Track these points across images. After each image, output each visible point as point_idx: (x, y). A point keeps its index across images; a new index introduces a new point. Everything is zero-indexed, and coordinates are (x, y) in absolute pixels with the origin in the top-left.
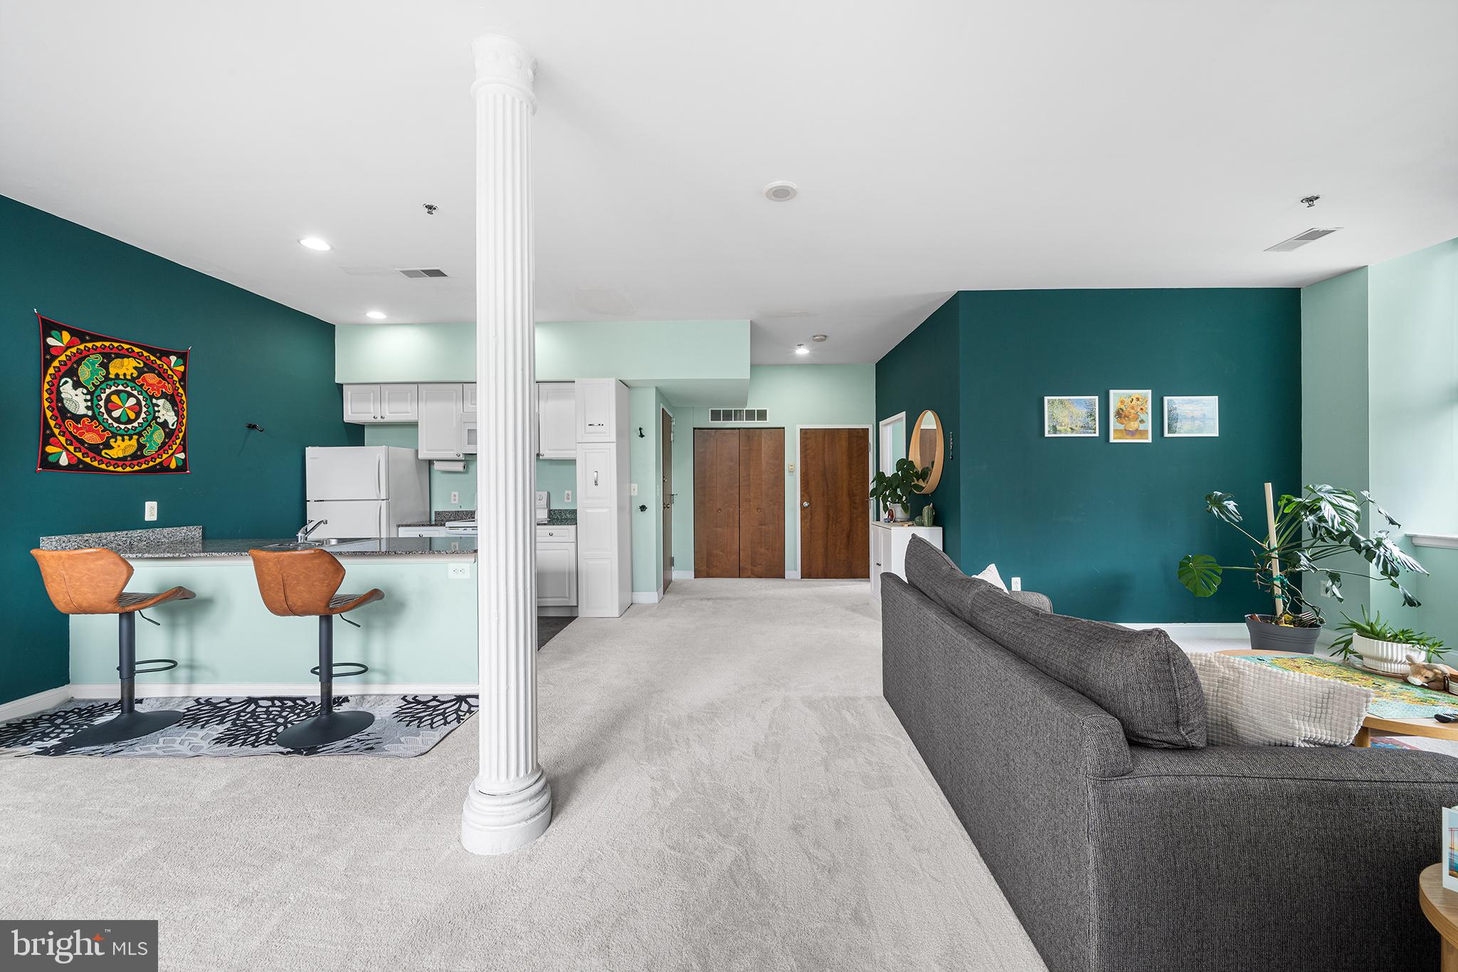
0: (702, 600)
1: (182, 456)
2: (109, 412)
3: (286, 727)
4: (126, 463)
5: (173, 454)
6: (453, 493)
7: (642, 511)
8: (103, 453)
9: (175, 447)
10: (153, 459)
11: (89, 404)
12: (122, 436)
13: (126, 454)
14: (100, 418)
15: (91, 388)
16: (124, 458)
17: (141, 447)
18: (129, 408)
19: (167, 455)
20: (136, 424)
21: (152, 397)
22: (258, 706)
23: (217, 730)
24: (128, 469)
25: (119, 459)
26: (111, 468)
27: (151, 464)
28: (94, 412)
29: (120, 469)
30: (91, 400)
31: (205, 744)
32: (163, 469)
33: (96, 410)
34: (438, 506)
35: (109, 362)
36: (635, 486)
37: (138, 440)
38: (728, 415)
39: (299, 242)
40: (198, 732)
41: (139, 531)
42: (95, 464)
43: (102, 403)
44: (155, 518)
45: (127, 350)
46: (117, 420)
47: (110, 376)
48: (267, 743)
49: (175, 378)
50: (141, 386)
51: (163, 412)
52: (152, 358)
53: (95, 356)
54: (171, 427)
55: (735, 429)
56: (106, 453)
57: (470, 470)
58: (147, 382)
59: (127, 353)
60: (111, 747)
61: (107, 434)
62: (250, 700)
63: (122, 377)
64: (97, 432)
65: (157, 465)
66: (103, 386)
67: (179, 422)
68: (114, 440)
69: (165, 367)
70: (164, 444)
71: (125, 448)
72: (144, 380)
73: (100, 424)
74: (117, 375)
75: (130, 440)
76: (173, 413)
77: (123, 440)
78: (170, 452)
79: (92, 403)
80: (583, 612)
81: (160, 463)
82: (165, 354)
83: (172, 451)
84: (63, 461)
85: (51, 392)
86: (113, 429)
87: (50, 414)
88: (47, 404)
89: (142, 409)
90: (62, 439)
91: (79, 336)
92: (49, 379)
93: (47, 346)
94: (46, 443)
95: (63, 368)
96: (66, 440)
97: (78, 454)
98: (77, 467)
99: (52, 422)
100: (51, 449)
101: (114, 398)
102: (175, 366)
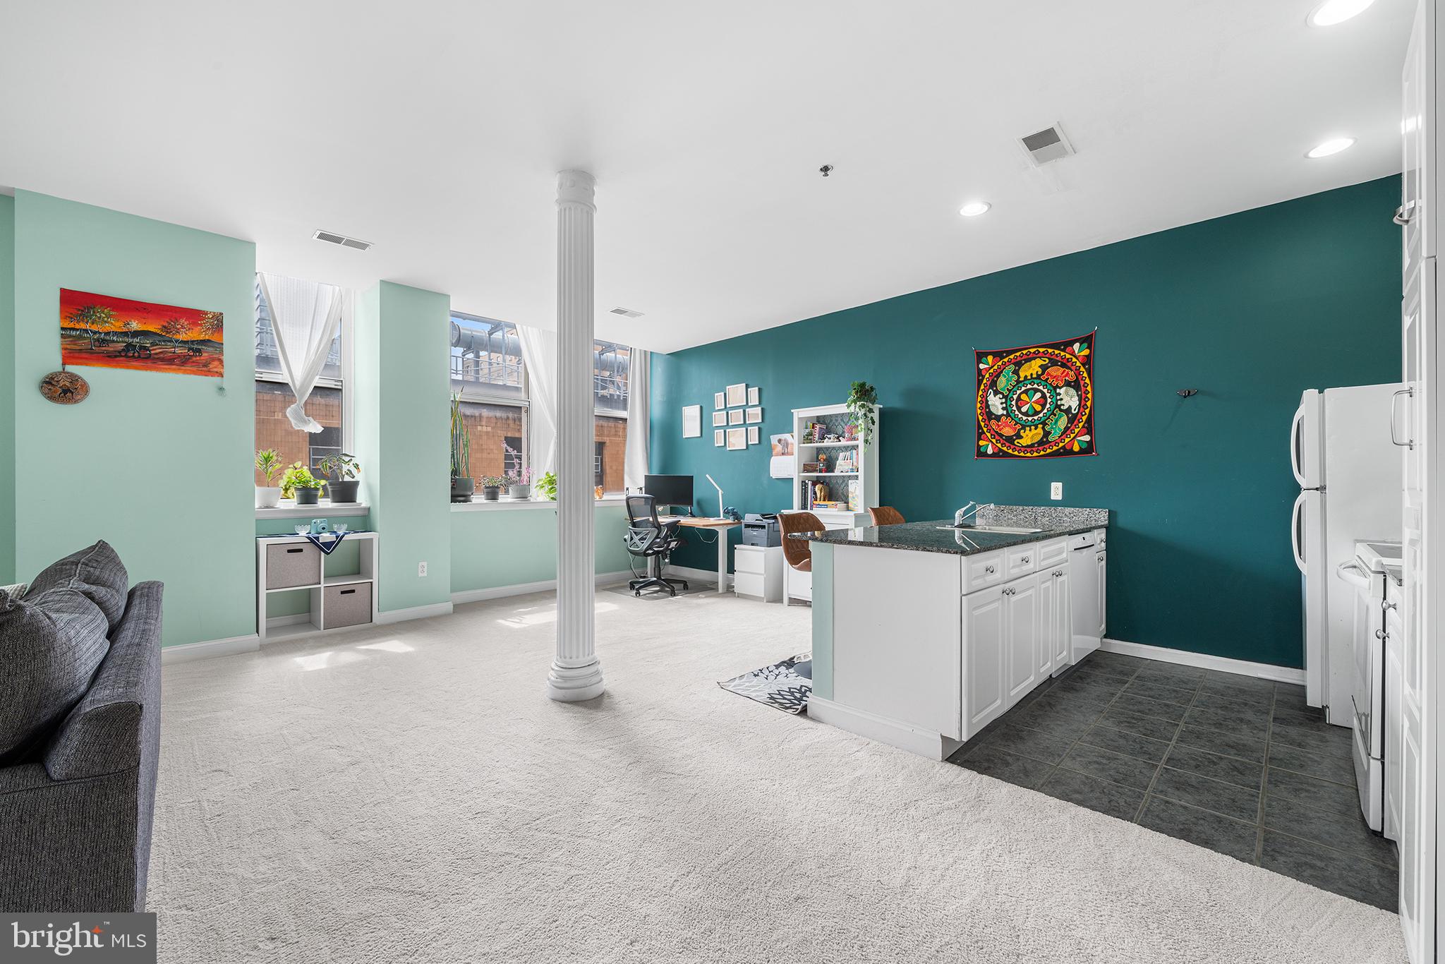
1: (1087, 438)
4: (1034, 449)
5: (1074, 438)
8: (1015, 443)
9: (1077, 430)
10: (1056, 443)
11: (1004, 405)
12: (1030, 426)
13: (1034, 442)
14: (1012, 415)
15: (1006, 392)
16: (1032, 446)
17: (1047, 434)
18: (1036, 402)
19: (1070, 439)
20: (1041, 415)
24: (1035, 454)
25: (1028, 446)
26: (1022, 454)
27: (1055, 448)
28: (1007, 412)
29: (1029, 455)
30: (1006, 403)
32: (1067, 452)
33: (1009, 410)
35: (1020, 368)
37: (1043, 428)
41: (1043, 508)
42: (1010, 451)
43: (1014, 403)
44: (1060, 498)
45: (1034, 353)
46: (1026, 414)
47: (1021, 379)
49: (1078, 364)
50: (1046, 380)
51: (1066, 399)
52: (1057, 352)
53: (1010, 367)
54: (1073, 412)
56: (1018, 443)
58: (1051, 376)
59: (1035, 356)
61: (1018, 427)
63: (1029, 377)
64: (1009, 426)
65: (1060, 448)
66: (1015, 389)
67: (1082, 405)
68: (1023, 431)
69: (1068, 356)
70: (1067, 428)
71: (1033, 436)
72: (1048, 374)
73: (1013, 419)
74: (1026, 377)
75: (1036, 429)
76: (1076, 398)
77: (1030, 430)
78: (1072, 436)
79: (1006, 405)
81: (1064, 447)
82: (1068, 344)
83: (1074, 435)
84: (990, 451)
85: (981, 402)
86: (1022, 422)
87: (980, 418)
88: (979, 411)
89: (1046, 401)
90: (989, 435)
91: (998, 355)
92: (980, 393)
93: (979, 371)
94: (979, 439)
95: (988, 383)
96: (991, 435)
97: (999, 445)
98: (998, 454)
99: (982, 424)
100: (981, 443)
101: (1023, 396)
102: (1080, 351)
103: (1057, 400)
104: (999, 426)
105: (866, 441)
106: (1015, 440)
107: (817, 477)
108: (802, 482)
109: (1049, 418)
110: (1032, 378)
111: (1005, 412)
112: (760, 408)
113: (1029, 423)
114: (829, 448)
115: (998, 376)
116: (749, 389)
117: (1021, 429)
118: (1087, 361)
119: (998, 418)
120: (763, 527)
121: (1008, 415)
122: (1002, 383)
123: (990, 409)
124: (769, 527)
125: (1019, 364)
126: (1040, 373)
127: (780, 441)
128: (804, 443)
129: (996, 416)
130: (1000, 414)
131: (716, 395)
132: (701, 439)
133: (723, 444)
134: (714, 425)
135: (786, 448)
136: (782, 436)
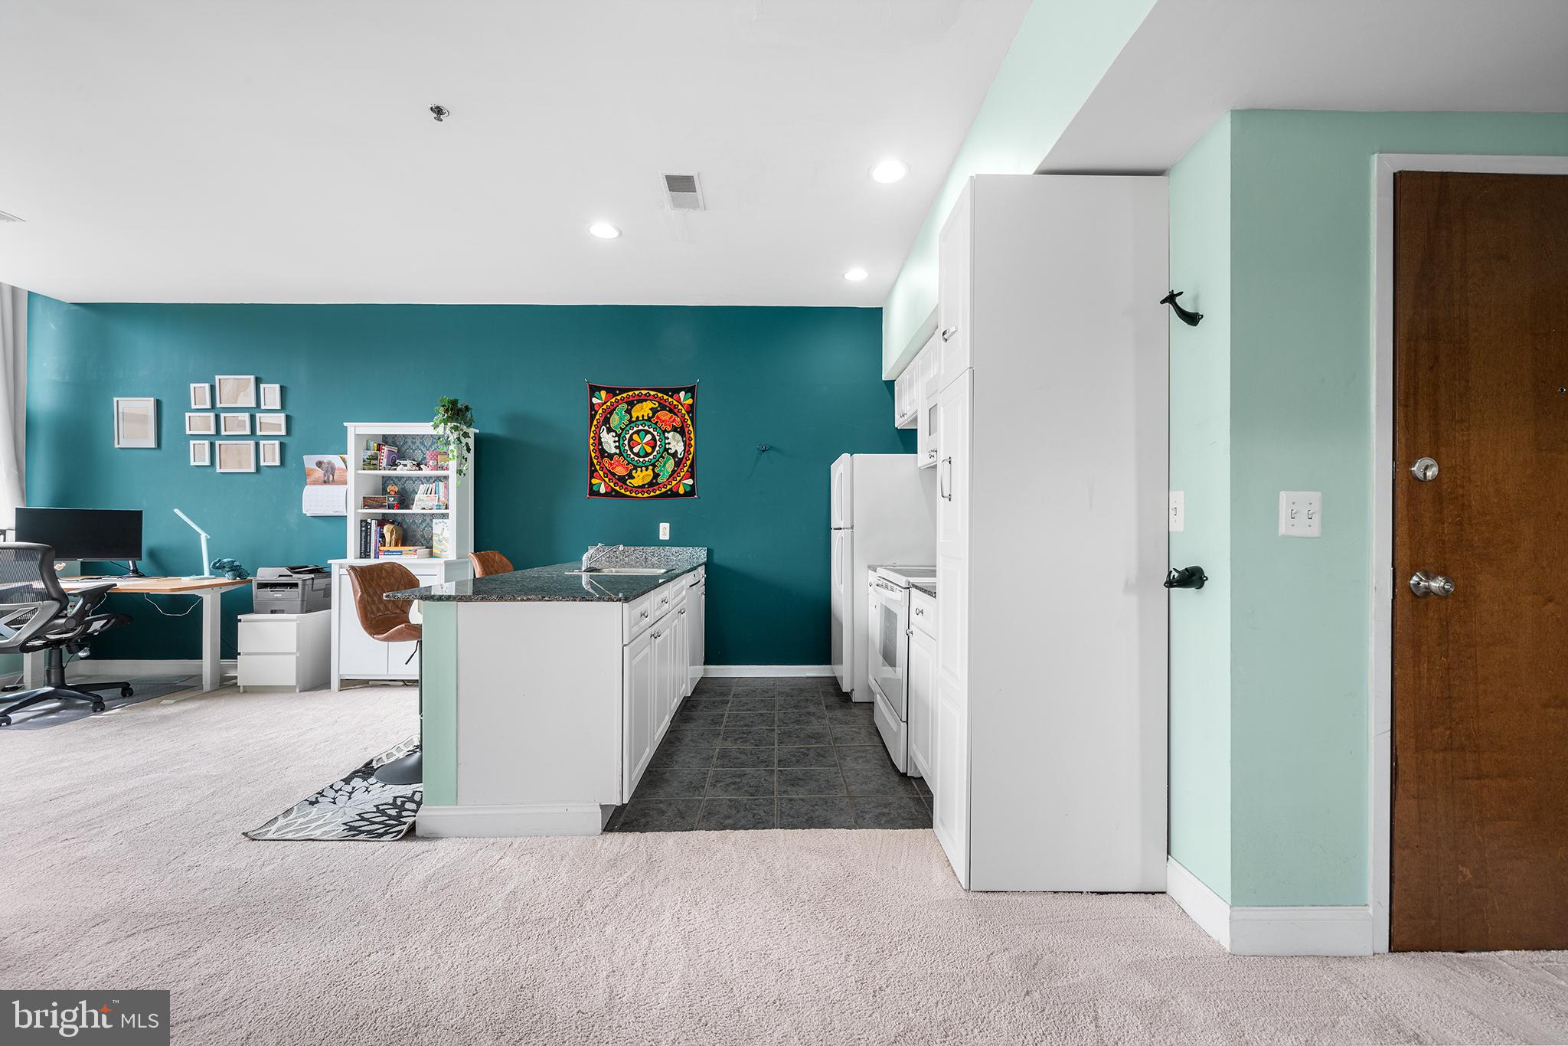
1: (690, 482)
4: (644, 490)
5: (680, 481)
8: (628, 483)
9: (682, 474)
10: (665, 486)
11: (617, 444)
12: (641, 467)
13: (644, 483)
14: (625, 455)
15: (619, 431)
16: (643, 486)
17: (656, 476)
18: (646, 444)
19: (676, 482)
20: (651, 457)
21: (664, 432)
24: (646, 495)
25: (639, 487)
26: (634, 494)
27: (663, 490)
28: (620, 451)
29: (640, 495)
30: (619, 441)
32: (674, 494)
33: (622, 449)
35: (632, 408)
37: (653, 470)
39: (586, 234)
41: (652, 548)
42: (623, 491)
43: (626, 442)
44: (667, 537)
45: (646, 394)
46: (637, 455)
47: (633, 419)
49: (684, 412)
50: (656, 424)
51: (673, 443)
52: (666, 397)
53: (622, 405)
54: (679, 456)
56: (630, 483)
58: (661, 420)
59: (646, 398)
61: (630, 467)
63: (641, 418)
64: (622, 465)
65: (668, 490)
66: (628, 428)
67: (686, 451)
68: (635, 471)
69: (675, 403)
70: (674, 472)
71: (643, 477)
72: (658, 418)
73: (625, 459)
74: (638, 417)
75: (647, 470)
76: (682, 444)
77: (641, 471)
78: (679, 479)
79: (619, 443)
81: (671, 489)
82: (675, 391)
84: (603, 490)
85: (594, 438)
86: (634, 463)
87: (593, 455)
88: (592, 448)
89: (656, 443)
90: (601, 473)
91: (612, 392)
92: (593, 428)
93: (592, 405)
94: (592, 477)
95: (602, 419)
96: (604, 473)
97: (612, 484)
98: (611, 494)
99: (595, 461)
100: (594, 481)
101: (635, 437)
102: (685, 399)
103: (666, 444)
104: (611, 464)
105: (460, 472)
106: (627, 480)
107: (384, 514)
108: (362, 521)
109: (658, 460)
110: (643, 419)
111: (618, 451)
112: (283, 416)
113: (640, 464)
114: (401, 477)
115: (611, 413)
116: (262, 386)
117: (633, 469)
118: (691, 409)
119: (611, 456)
120: (295, 585)
121: (621, 454)
122: (615, 420)
123: (602, 447)
124: (304, 585)
125: (631, 404)
126: (650, 415)
127: (319, 464)
128: (364, 469)
129: (609, 454)
130: (612, 452)
131: (192, 386)
132: (157, 452)
133: (207, 463)
134: (188, 432)
135: (333, 475)
136: (326, 458)
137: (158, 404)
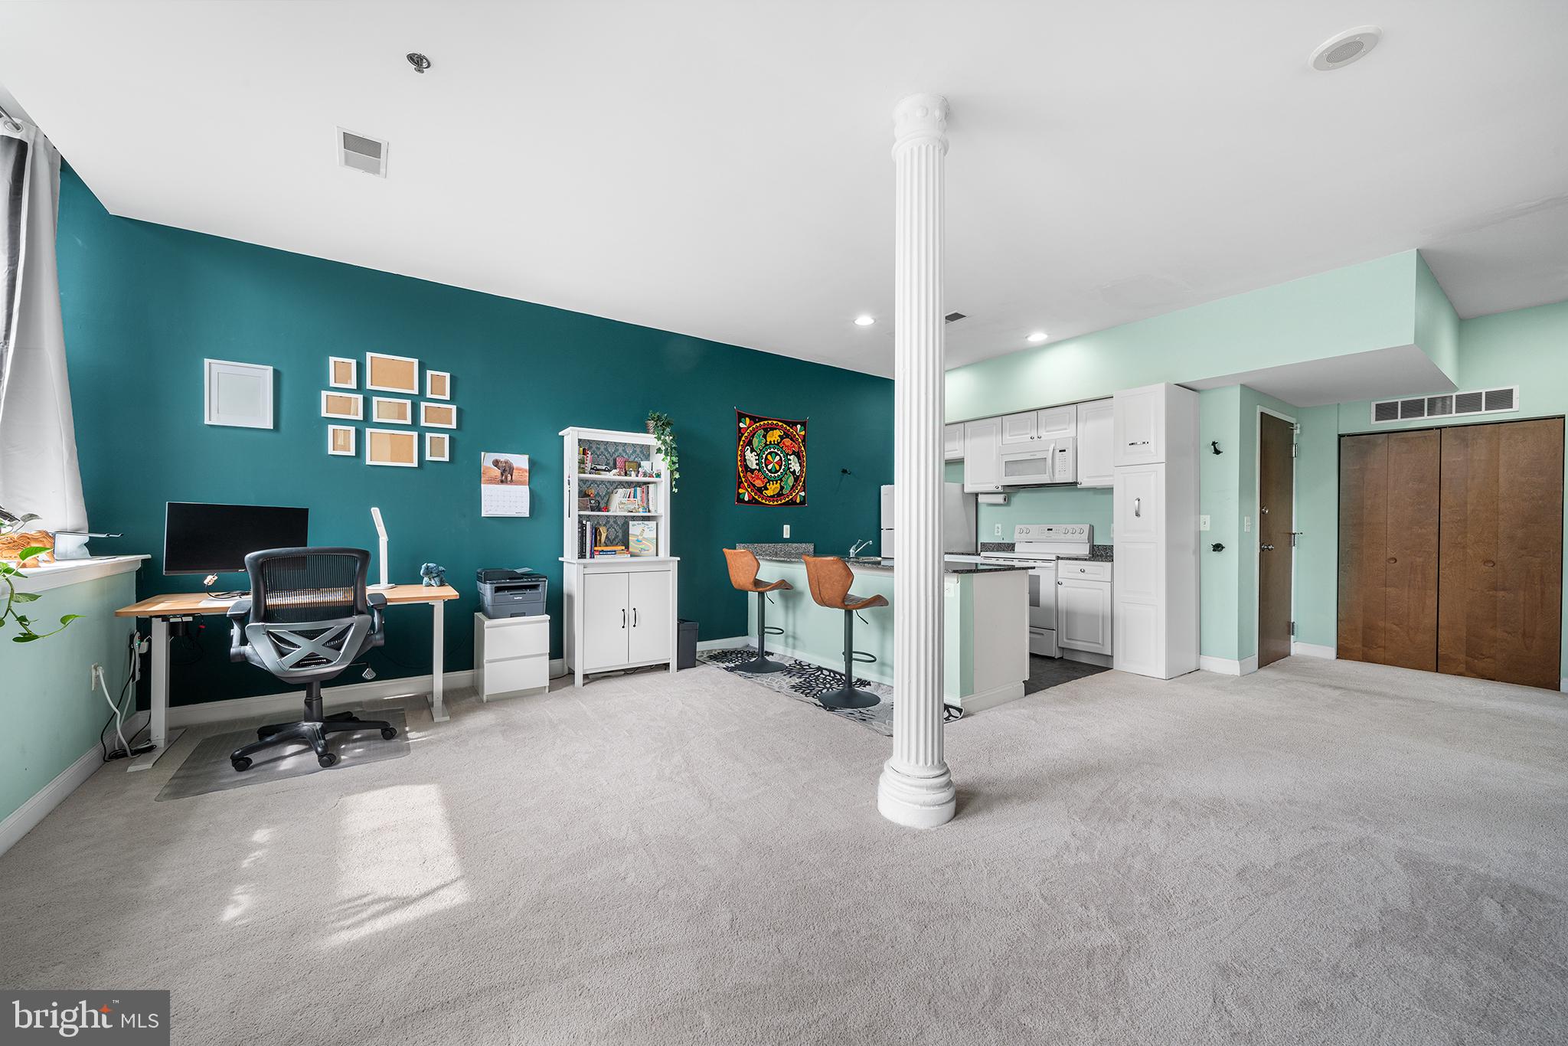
0: (1324, 686)
1: (803, 494)
2: (766, 466)
3: (828, 690)
4: (774, 499)
5: (798, 493)
6: (997, 525)
7: (1214, 550)
8: (763, 493)
9: (799, 488)
10: (788, 496)
11: (757, 462)
12: (773, 481)
13: (775, 493)
14: (762, 470)
15: (759, 452)
16: (773, 496)
17: (782, 488)
18: (776, 463)
19: (795, 494)
20: (779, 473)
21: (787, 454)
22: (822, 673)
23: (796, 680)
24: (775, 503)
25: (771, 496)
26: (767, 502)
27: (787, 499)
28: (760, 467)
29: (771, 503)
30: (759, 459)
31: (786, 686)
32: (793, 503)
33: (761, 465)
34: (983, 539)
35: (767, 434)
36: (1206, 518)
37: (780, 484)
38: (1413, 408)
39: (854, 322)
40: (787, 679)
41: (780, 543)
42: (760, 499)
43: (763, 461)
44: (788, 536)
45: (775, 424)
46: (770, 471)
47: (767, 443)
48: (813, 697)
49: (800, 440)
50: (782, 448)
51: (793, 464)
52: (788, 428)
53: (760, 431)
54: (797, 474)
55: (1431, 429)
56: (765, 493)
57: (1012, 502)
58: (785, 445)
59: (776, 427)
60: (749, 675)
61: (765, 480)
62: (820, 669)
63: (773, 442)
64: (760, 479)
65: (790, 500)
66: (764, 449)
67: (802, 471)
68: (769, 484)
69: (795, 433)
70: (793, 486)
71: (774, 489)
72: (784, 443)
73: (762, 474)
74: (770, 442)
75: (777, 483)
76: (798, 465)
77: (773, 484)
78: (797, 491)
79: (759, 461)
80: (1119, 664)
81: (792, 499)
82: (793, 424)
84: (746, 498)
85: (741, 456)
86: (768, 477)
87: (740, 469)
88: (740, 464)
89: (782, 463)
90: (746, 484)
91: (754, 419)
92: (740, 448)
93: (740, 428)
94: (739, 487)
95: (746, 441)
96: (748, 485)
97: (753, 494)
98: (752, 501)
99: (742, 475)
100: (741, 491)
101: (769, 457)
102: (800, 431)
103: (788, 464)
104: (753, 478)
106: (763, 491)
108: (579, 523)
109: (783, 476)
110: (774, 444)
111: (757, 467)
112: (454, 408)
113: (772, 479)
115: (753, 436)
116: (429, 373)
117: (769, 482)
118: (804, 439)
119: (752, 471)
120: (536, 587)
121: (759, 470)
122: (755, 443)
123: (747, 463)
125: (767, 430)
126: (779, 441)
127: (496, 463)
128: (579, 473)
129: (751, 469)
130: (753, 468)
131: (332, 359)
132: (274, 435)
133: (352, 453)
134: (324, 414)
135: (512, 476)
136: (503, 457)
137: (277, 375)
